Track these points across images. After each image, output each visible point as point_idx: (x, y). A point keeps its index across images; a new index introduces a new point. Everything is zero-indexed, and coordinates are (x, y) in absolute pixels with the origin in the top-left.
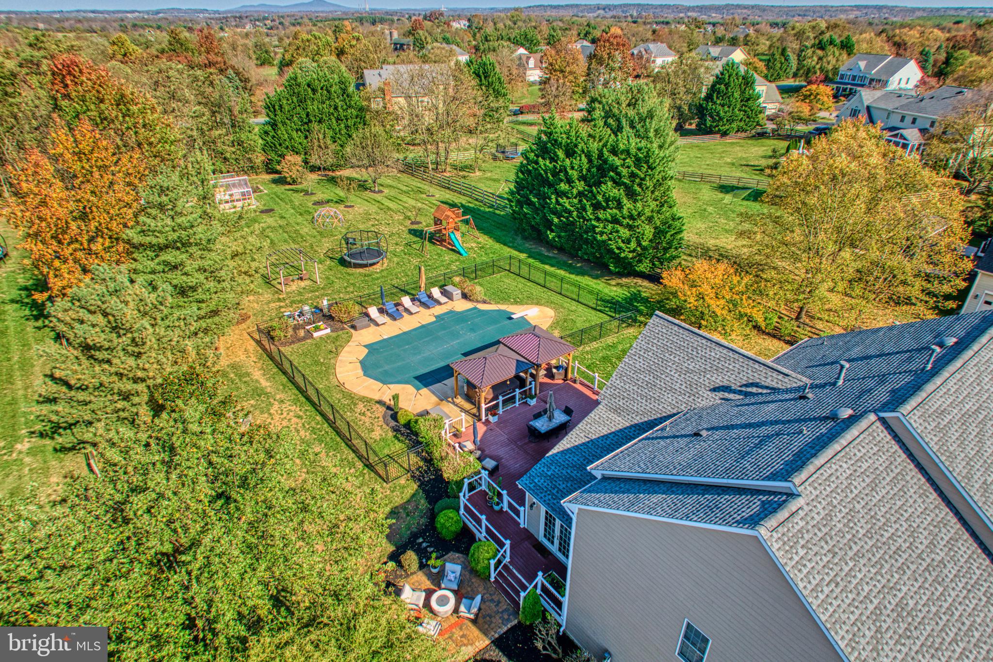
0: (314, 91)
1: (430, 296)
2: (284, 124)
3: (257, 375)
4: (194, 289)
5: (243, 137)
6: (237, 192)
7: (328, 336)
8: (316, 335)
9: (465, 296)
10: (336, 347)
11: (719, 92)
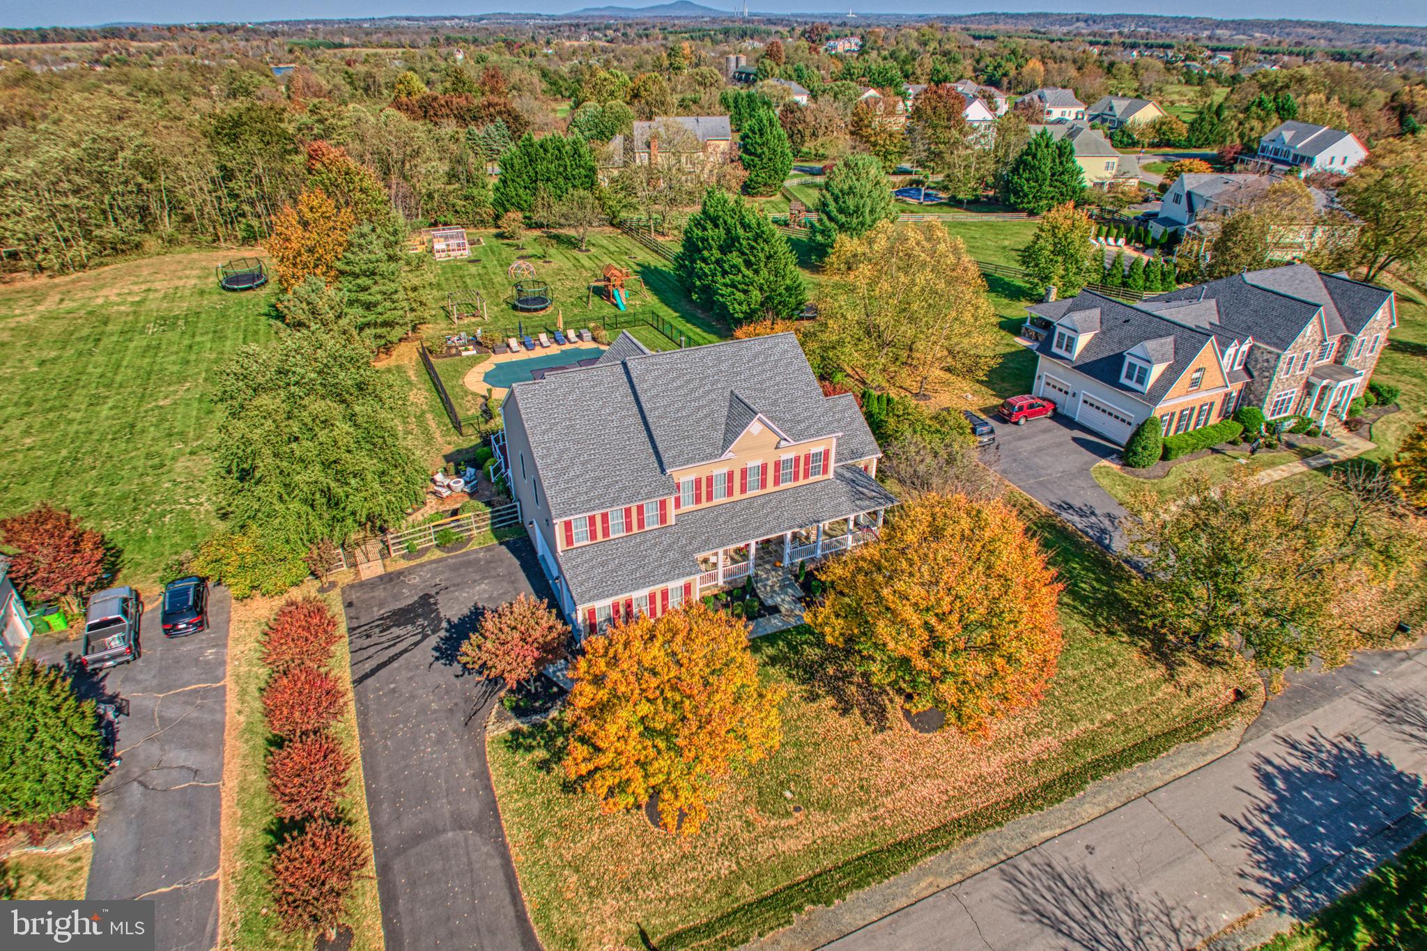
0: (546, 151)
1: (566, 337)
2: (513, 181)
3: (411, 373)
4: (375, 305)
5: (475, 192)
6: (453, 243)
7: (473, 356)
8: (464, 354)
9: (594, 339)
10: (473, 362)
11: (1025, 163)
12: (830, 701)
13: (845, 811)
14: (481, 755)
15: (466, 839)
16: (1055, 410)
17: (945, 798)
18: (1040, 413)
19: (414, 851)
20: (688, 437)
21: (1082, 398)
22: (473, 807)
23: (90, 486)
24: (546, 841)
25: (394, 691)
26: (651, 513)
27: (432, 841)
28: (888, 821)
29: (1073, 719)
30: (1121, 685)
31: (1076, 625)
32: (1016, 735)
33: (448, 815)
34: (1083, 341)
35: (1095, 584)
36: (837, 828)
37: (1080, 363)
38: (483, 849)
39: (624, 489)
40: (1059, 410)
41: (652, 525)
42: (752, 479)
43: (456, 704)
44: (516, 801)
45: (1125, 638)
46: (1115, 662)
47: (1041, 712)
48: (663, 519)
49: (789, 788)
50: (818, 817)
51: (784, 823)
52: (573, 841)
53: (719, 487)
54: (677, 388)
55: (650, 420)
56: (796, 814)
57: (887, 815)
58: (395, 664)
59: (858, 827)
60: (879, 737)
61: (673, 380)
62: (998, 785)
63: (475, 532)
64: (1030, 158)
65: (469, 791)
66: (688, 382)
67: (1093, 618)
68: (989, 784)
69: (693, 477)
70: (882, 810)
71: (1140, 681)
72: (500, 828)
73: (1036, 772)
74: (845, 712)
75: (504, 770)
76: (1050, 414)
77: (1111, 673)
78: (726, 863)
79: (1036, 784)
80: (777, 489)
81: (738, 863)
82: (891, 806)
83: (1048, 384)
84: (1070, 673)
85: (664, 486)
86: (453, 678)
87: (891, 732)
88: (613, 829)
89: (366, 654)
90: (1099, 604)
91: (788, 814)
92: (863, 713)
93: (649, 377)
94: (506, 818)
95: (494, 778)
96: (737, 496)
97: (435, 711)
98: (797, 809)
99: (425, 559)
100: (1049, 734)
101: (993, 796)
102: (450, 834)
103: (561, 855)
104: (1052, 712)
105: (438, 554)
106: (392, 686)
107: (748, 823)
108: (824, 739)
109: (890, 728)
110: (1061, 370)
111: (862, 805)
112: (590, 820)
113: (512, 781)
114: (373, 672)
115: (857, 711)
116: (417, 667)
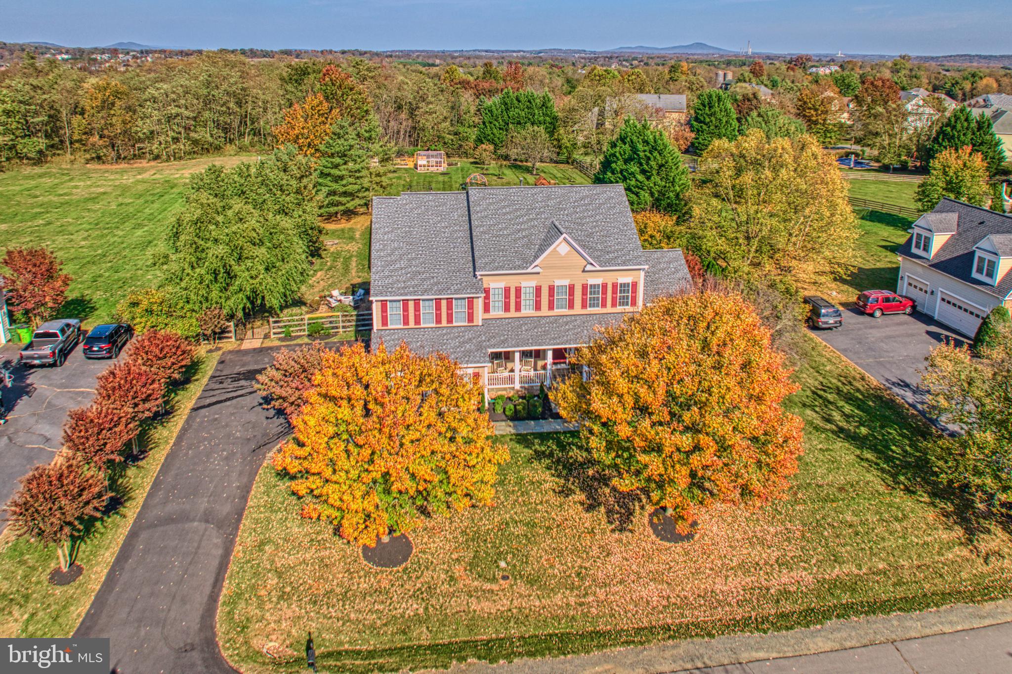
6: (433, 160)
11: (945, 134)
12: (580, 496)
13: (552, 590)
14: (253, 473)
15: (206, 530)
16: (914, 307)
17: (664, 602)
18: (897, 308)
19: (162, 528)
20: (503, 250)
21: (939, 296)
22: (225, 509)
23: (102, 271)
24: (267, 548)
25: (216, 419)
26: (460, 309)
27: (179, 525)
28: (593, 610)
29: (837, 560)
30: (905, 538)
31: (872, 478)
32: (766, 563)
33: (202, 510)
34: (938, 241)
35: (908, 448)
36: (537, 603)
37: (936, 261)
38: (214, 540)
39: (438, 283)
40: (919, 308)
41: (460, 321)
42: (561, 297)
43: (255, 436)
44: (261, 513)
45: (926, 499)
46: (905, 517)
47: (802, 548)
48: (471, 318)
49: (505, 559)
50: (522, 587)
51: (488, 586)
52: (289, 553)
53: (527, 299)
54: (505, 214)
55: (474, 234)
56: (502, 582)
57: (595, 604)
58: (228, 403)
59: (560, 607)
60: (616, 535)
61: (504, 207)
62: (730, 604)
63: (341, 330)
64: (949, 129)
65: (228, 498)
66: (516, 210)
67: (894, 476)
68: (718, 601)
69: (502, 285)
70: (591, 598)
71: (929, 539)
72: (237, 528)
73: (778, 601)
74: (590, 508)
75: (262, 489)
76: (908, 310)
77: (897, 526)
78: (415, 606)
79: (773, 612)
80: (584, 312)
81: (426, 609)
82: (602, 597)
83: (910, 284)
84: (849, 517)
85: (473, 286)
86: (264, 419)
87: (630, 534)
88: (327, 553)
89: (212, 393)
90: (906, 466)
91: (494, 580)
92: (609, 512)
93: (484, 204)
94: (246, 522)
95: (253, 492)
96: (545, 311)
97: (237, 438)
98: (505, 578)
99: (295, 342)
100: (805, 569)
101: (720, 613)
102: (196, 524)
103: (273, 561)
104: (815, 549)
105: (306, 340)
106: (217, 416)
107: (452, 578)
108: (558, 526)
109: (631, 531)
110: (920, 270)
111: (572, 589)
112: (312, 540)
113: (266, 498)
114: (209, 405)
115: (602, 509)
116: (242, 407)
